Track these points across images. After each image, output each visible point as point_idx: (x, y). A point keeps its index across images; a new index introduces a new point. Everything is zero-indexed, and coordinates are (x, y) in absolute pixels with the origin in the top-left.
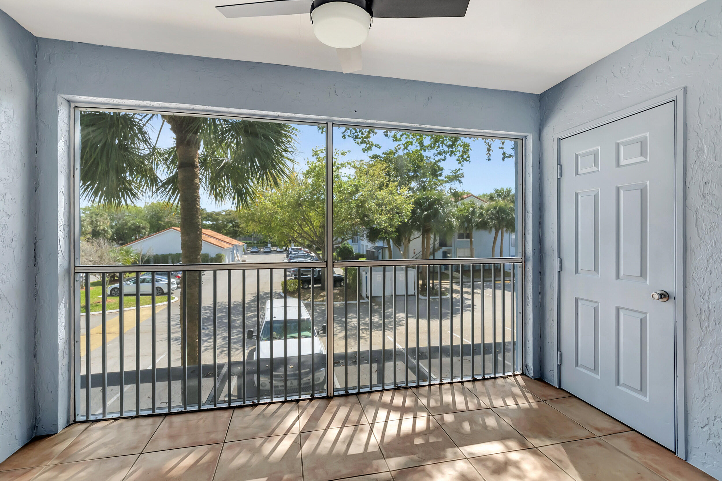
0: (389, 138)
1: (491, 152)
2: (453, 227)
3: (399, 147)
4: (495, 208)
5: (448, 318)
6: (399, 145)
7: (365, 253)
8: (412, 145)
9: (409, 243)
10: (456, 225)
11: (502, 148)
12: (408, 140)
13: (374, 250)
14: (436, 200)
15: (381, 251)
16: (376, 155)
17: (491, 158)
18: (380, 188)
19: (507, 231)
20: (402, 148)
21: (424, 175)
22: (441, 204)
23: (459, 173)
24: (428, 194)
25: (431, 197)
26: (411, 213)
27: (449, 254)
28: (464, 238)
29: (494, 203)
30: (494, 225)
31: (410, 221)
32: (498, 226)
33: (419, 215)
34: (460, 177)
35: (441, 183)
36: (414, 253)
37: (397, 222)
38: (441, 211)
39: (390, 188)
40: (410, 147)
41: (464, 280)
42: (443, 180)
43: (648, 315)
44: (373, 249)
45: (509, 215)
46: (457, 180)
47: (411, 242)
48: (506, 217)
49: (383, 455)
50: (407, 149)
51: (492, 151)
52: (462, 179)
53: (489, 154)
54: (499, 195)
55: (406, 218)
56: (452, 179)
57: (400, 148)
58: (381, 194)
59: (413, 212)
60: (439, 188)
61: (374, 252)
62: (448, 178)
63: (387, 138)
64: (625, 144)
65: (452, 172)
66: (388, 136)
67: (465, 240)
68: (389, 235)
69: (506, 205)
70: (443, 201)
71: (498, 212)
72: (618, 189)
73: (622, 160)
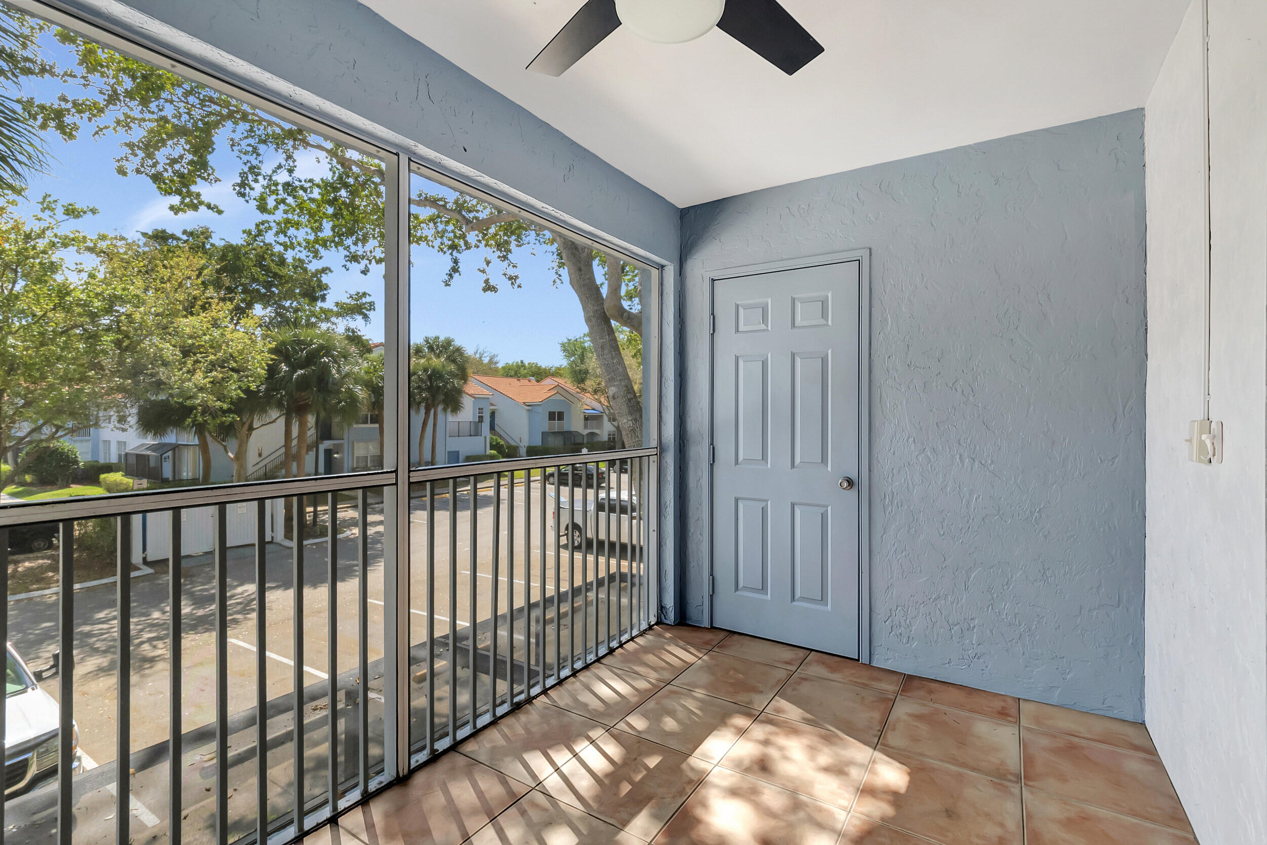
0: (247, 201)
1: (456, 275)
2: (359, 402)
3: (266, 225)
4: (425, 370)
5: (356, 576)
6: (268, 222)
7: (114, 459)
8: (298, 229)
9: (249, 435)
10: (363, 398)
11: (483, 271)
12: (290, 216)
13: (149, 453)
14: (321, 347)
15: (170, 453)
16: (164, 231)
17: (452, 282)
18: (189, 310)
19: (445, 410)
20: (275, 230)
21: (290, 295)
22: (332, 356)
23: (364, 300)
24: (303, 334)
25: (311, 340)
26: (267, 370)
27: (337, 453)
28: (367, 423)
29: (422, 361)
30: (426, 399)
31: (263, 388)
32: (430, 401)
33: (284, 377)
34: (365, 308)
35: (327, 315)
36: (260, 455)
37: (233, 390)
38: (334, 371)
39: (213, 314)
40: (292, 231)
41: (369, 501)
42: (332, 311)
43: (829, 508)
44: (147, 449)
45: (447, 383)
46: (361, 313)
47: (254, 432)
48: (445, 386)
49: (612, 825)
50: (285, 236)
51: (460, 275)
52: (371, 314)
53: (450, 275)
54: (431, 348)
55: (254, 381)
56: (349, 309)
57: (270, 228)
58: (187, 324)
59: (272, 370)
60: (324, 326)
61: (148, 456)
62: (342, 307)
63: (241, 199)
64: (804, 301)
65: (351, 297)
66: (247, 198)
67: (369, 425)
68: (214, 418)
69: (444, 366)
70: (337, 351)
71: (430, 377)
72: (793, 355)
73: (799, 320)
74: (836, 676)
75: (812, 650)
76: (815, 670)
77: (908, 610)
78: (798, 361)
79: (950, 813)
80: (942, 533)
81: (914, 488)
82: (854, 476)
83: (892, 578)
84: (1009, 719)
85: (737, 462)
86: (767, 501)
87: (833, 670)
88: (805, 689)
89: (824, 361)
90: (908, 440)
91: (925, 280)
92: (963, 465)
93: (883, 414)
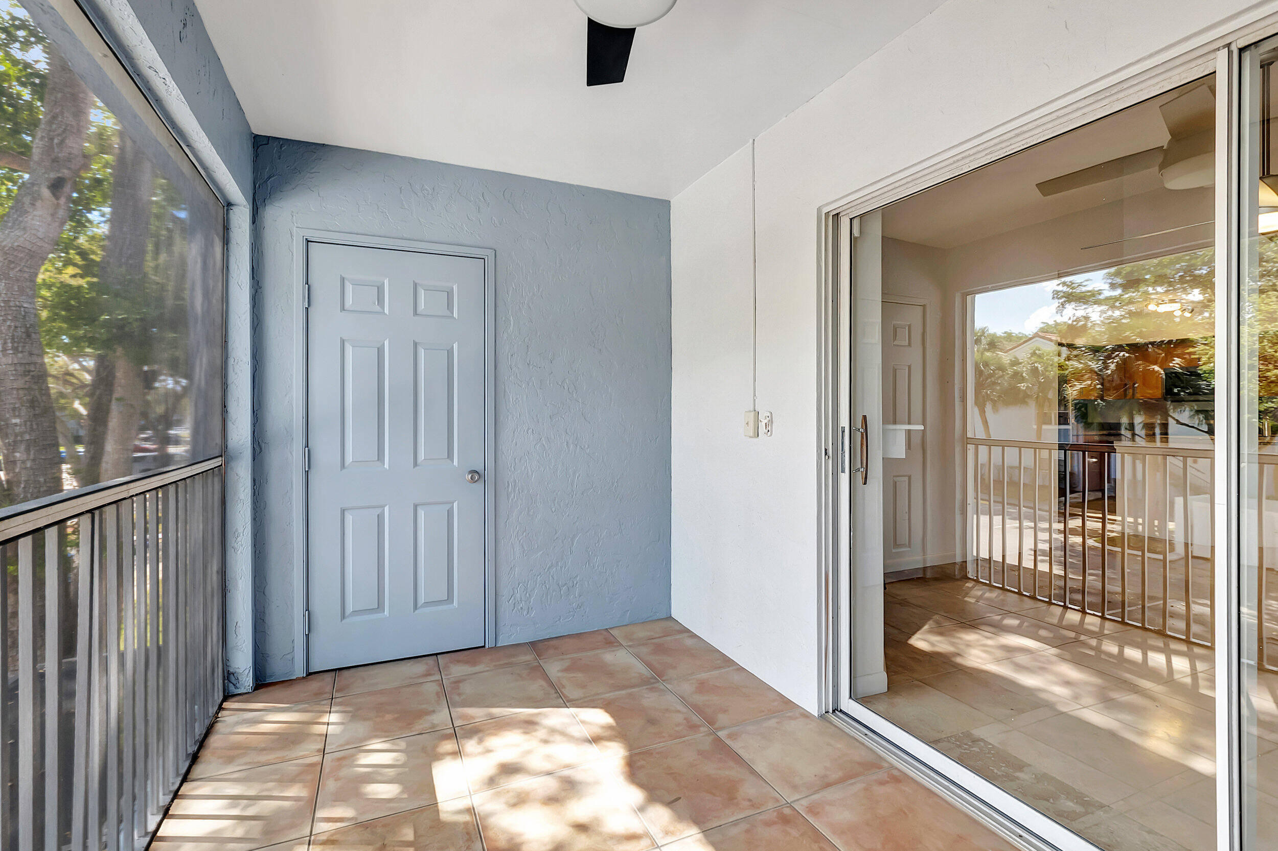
43: (456, 504)
64: (427, 289)
72: (416, 345)
73: (422, 306)
74: (480, 668)
75: (436, 654)
76: (458, 670)
77: (528, 584)
78: (422, 352)
79: (652, 722)
80: (553, 509)
81: (532, 474)
82: (480, 468)
83: (514, 559)
84: (615, 644)
85: (343, 466)
86: (383, 507)
87: (473, 663)
88: (467, 689)
89: (450, 353)
90: (527, 431)
91: (541, 290)
92: (569, 451)
93: (506, 408)
